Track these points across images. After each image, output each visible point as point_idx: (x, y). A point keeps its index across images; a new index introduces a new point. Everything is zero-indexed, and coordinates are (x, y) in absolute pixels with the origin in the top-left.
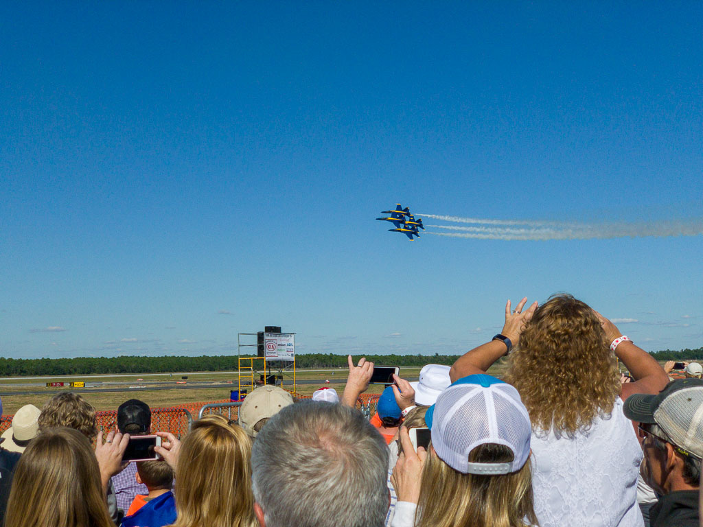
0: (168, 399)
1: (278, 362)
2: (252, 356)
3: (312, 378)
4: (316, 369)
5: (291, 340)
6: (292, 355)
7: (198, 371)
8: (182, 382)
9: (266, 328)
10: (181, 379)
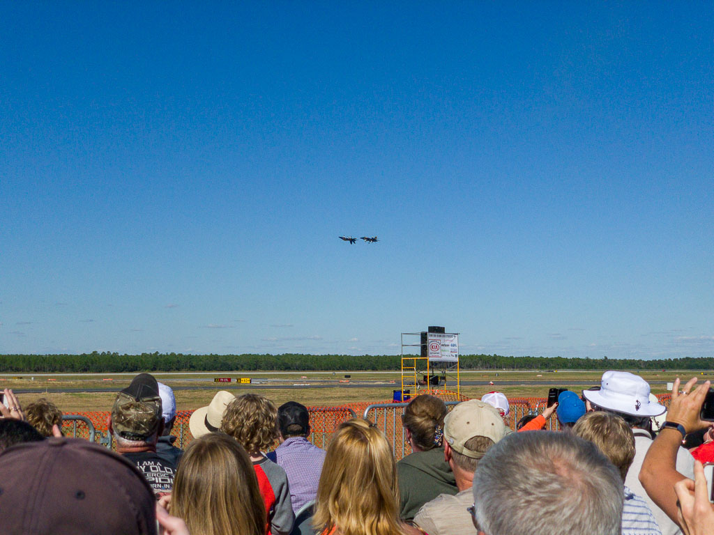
0: (332, 398)
1: (440, 362)
2: (415, 356)
3: (476, 379)
4: (480, 370)
5: (455, 340)
6: (456, 355)
7: (360, 370)
8: (345, 381)
9: (429, 327)
10: (343, 377)
